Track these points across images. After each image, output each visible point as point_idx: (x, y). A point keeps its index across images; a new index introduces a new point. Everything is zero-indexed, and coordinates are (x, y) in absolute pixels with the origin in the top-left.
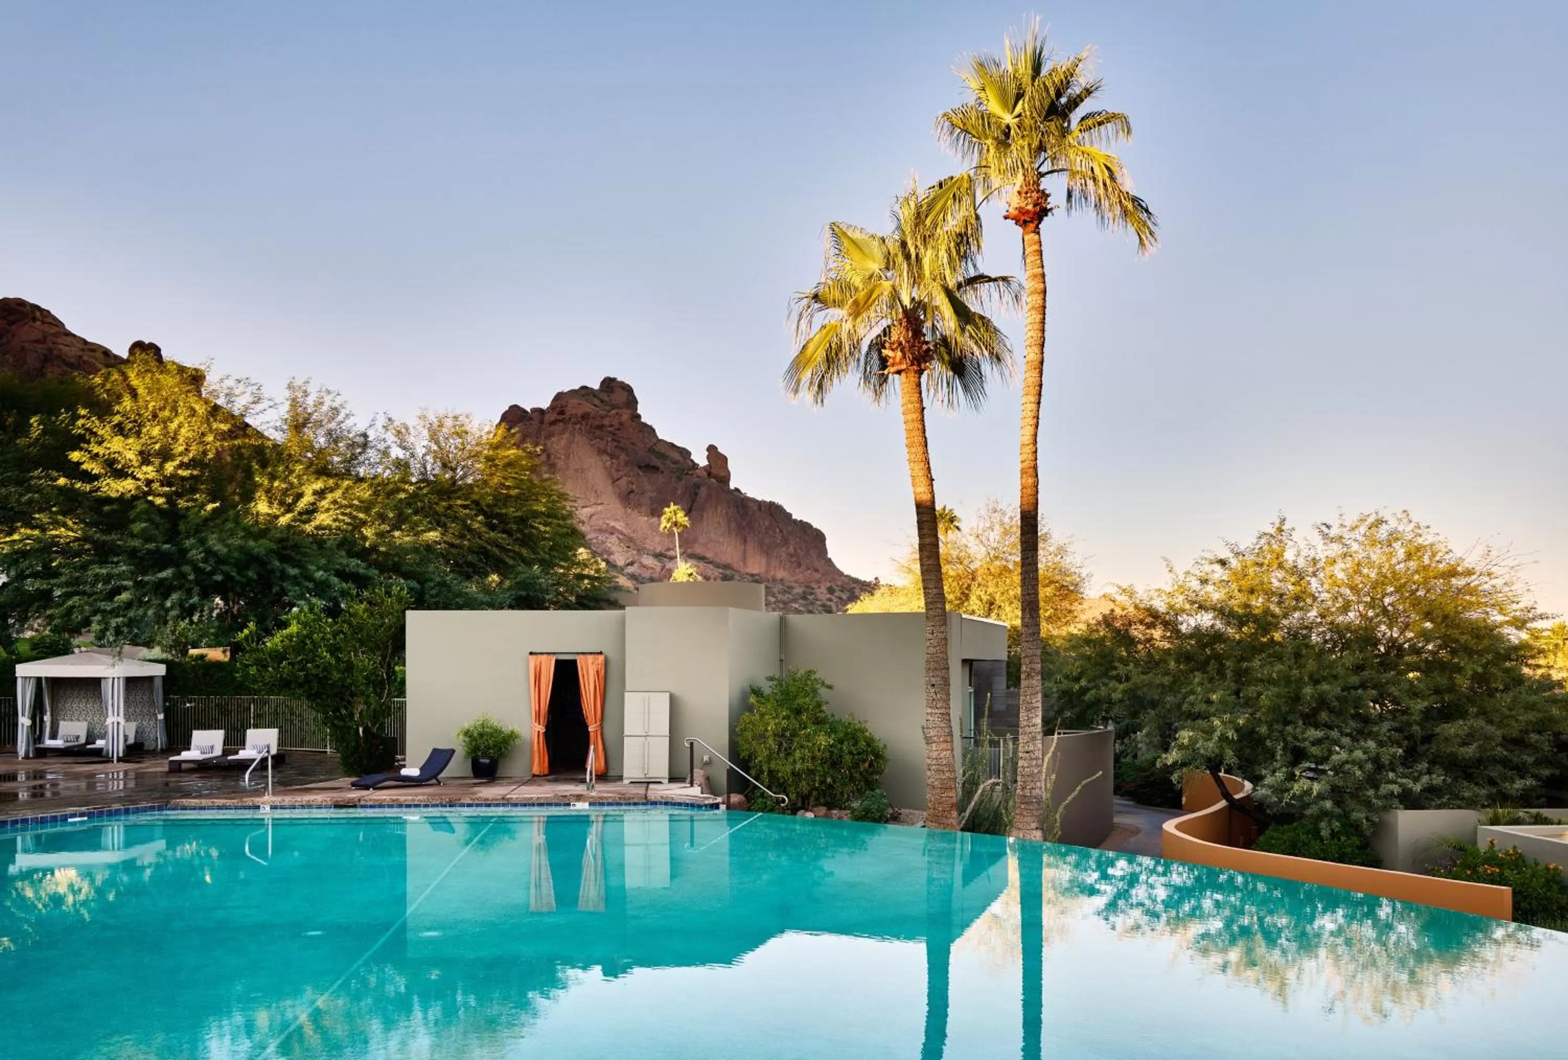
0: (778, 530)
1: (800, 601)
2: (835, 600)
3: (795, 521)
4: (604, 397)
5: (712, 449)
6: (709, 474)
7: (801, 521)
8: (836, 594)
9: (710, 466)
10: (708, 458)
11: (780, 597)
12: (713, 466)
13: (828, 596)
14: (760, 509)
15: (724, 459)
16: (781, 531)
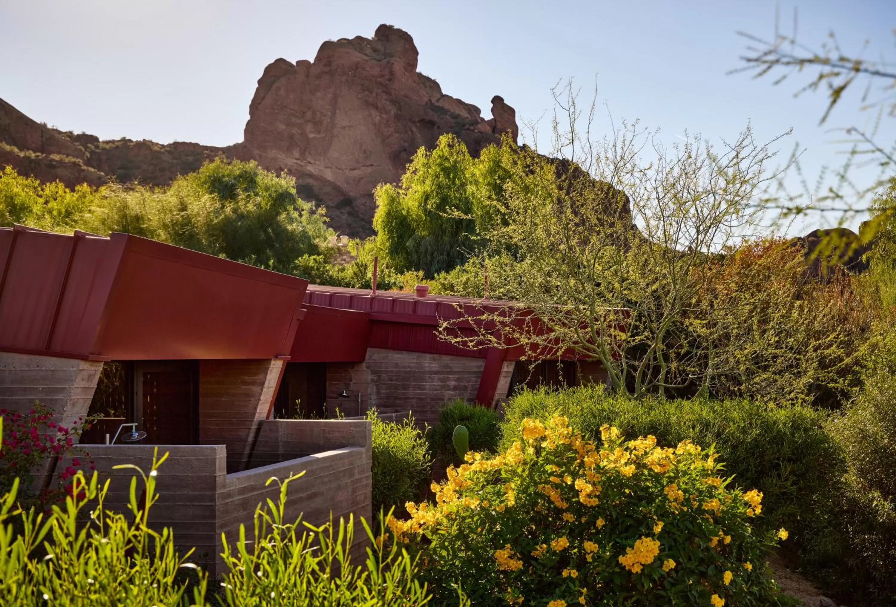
4: (379, 46)
5: (497, 101)
6: (494, 128)
9: (494, 120)
10: (493, 111)
12: (499, 119)
15: (511, 112)
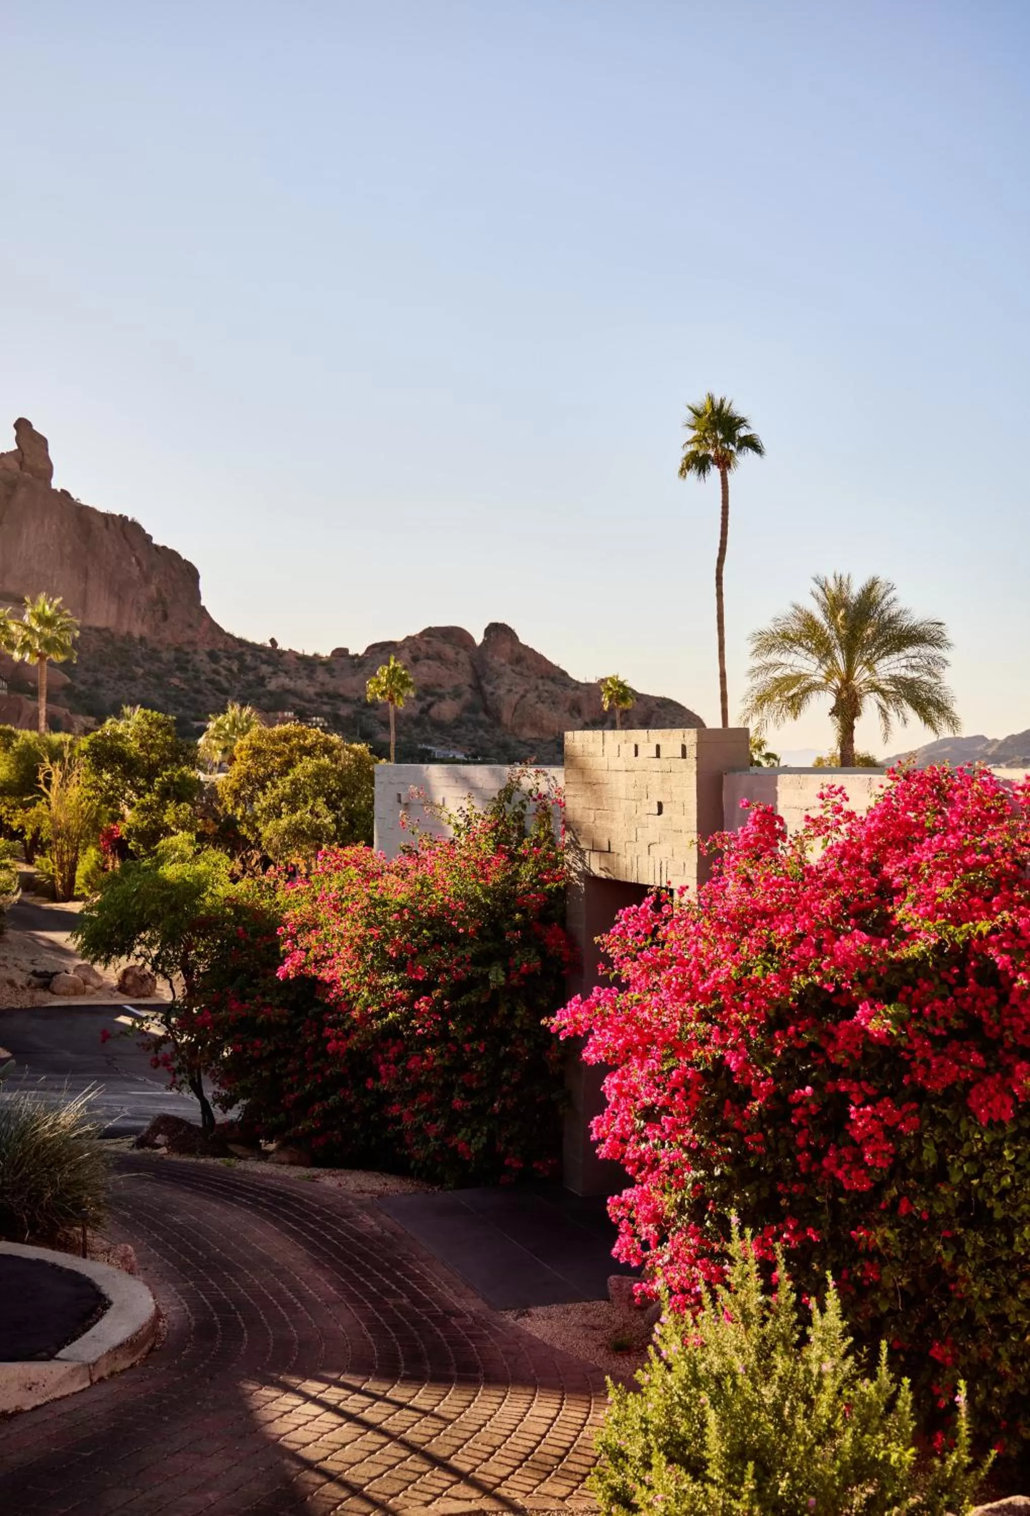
0: (134, 560)
1: (178, 673)
2: (224, 672)
3: (156, 547)
5: (22, 425)
6: (21, 464)
7: (164, 548)
8: (223, 663)
9: (21, 452)
10: (17, 439)
11: (147, 665)
12: (26, 451)
13: (214, 666)
14: (107, 526)
15: (42, 442)
16: (139, 563)
